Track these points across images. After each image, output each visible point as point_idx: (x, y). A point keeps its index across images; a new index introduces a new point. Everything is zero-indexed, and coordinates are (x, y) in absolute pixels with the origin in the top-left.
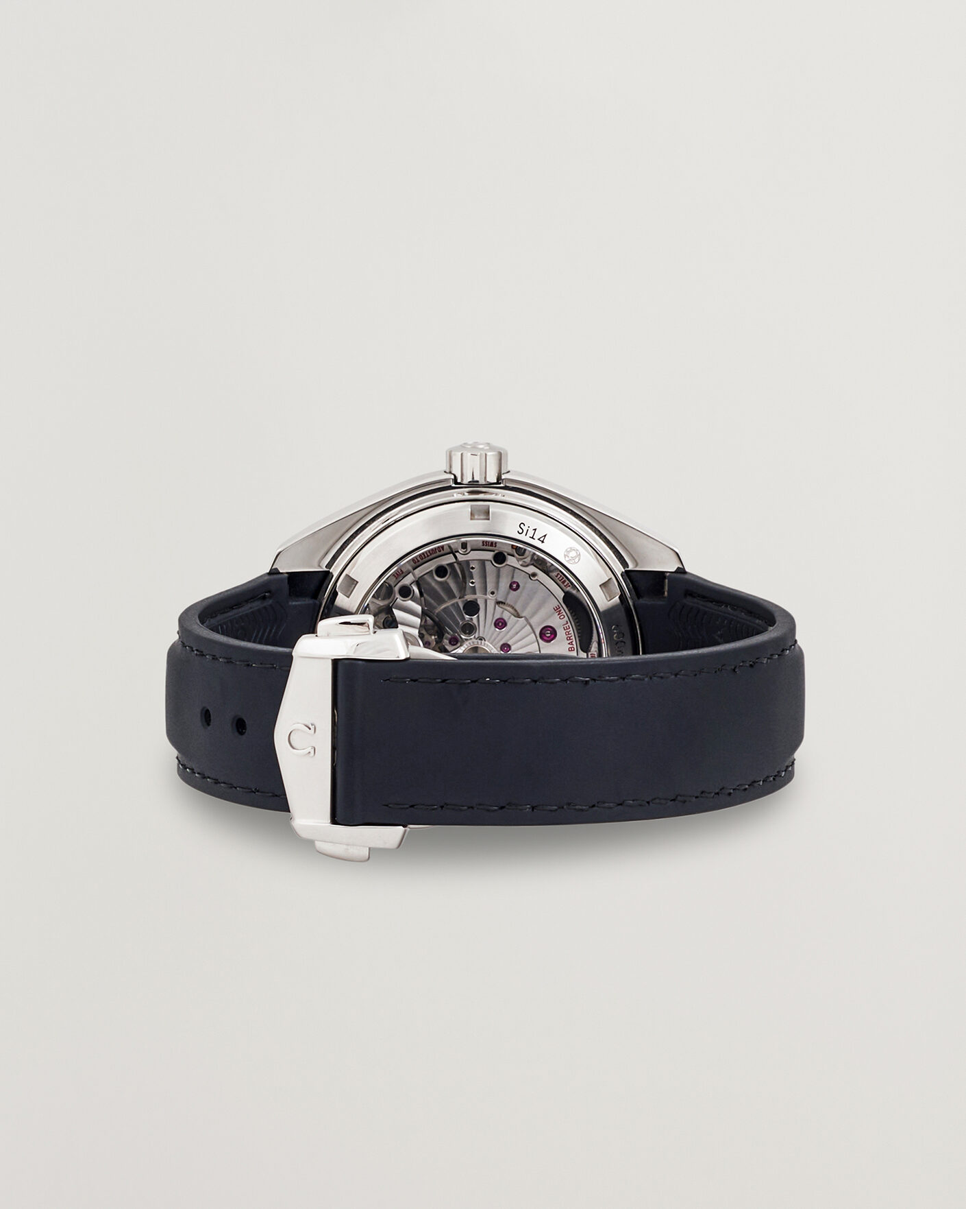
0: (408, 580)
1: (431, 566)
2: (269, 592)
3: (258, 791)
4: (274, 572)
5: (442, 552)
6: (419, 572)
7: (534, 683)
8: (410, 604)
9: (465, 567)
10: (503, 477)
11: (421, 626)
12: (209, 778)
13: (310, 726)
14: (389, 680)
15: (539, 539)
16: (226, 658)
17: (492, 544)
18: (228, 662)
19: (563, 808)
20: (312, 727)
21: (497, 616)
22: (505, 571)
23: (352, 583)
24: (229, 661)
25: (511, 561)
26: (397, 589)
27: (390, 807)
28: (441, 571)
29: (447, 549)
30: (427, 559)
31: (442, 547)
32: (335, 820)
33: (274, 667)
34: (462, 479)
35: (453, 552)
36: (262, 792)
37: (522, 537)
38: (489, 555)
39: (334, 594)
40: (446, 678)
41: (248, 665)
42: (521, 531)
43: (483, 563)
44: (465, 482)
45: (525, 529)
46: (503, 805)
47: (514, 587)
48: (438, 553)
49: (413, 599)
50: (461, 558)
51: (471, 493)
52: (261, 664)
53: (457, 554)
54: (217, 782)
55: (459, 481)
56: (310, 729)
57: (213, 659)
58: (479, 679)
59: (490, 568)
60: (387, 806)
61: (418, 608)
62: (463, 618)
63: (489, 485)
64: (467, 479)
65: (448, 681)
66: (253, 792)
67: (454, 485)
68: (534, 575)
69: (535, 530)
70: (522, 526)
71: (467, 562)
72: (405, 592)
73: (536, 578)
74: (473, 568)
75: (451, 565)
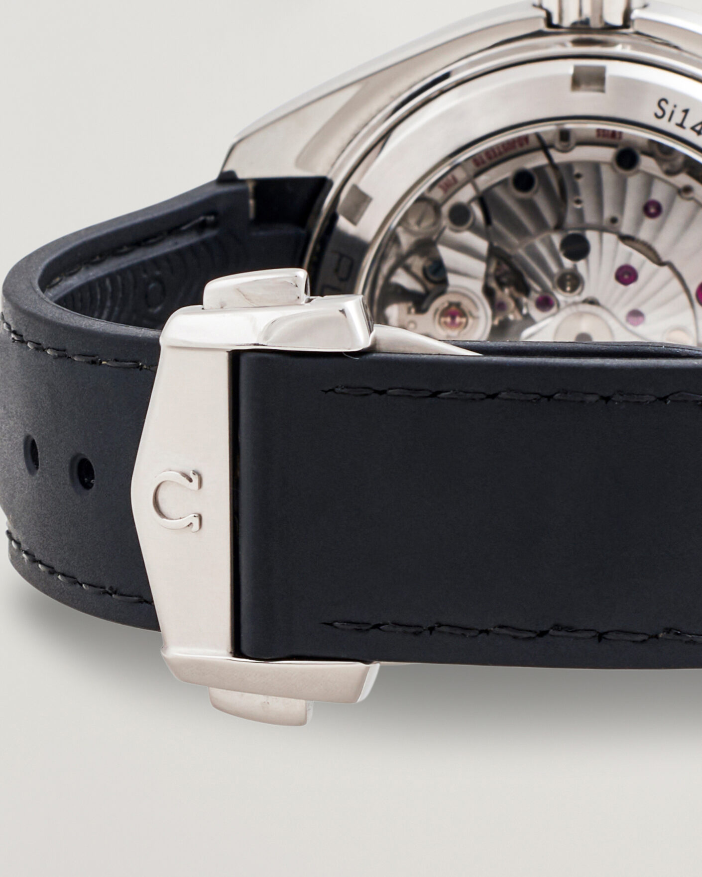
0: (466, 195)
1: (505, 171)
2: (214, 213)
3: (115, 593)
4: (227, 178)
5: (526, 147)
6: (485, 181)
7: (604, 402)
8: (467, 237)
9: (564, 173)
10: (636, 14)
11: (487, 275)
12: (41, 562)
13: (192, 476)
14: (333, 390)
15: (693, 128)
16: (58, 350)
17: (614, 134)
18: (59, 356)
19: (656, 637)
20: (195, 479)
21: (620, 262)
22: (634, 182)
23: (361, 200)
24: (62, 354)
25: (647, 164)
26: (445, 209)
27: (336, 627)
28: (523, 180)
29: (534, 142)
30: (500, 158)
31: (526, 138)
32: (237, 651)
33: (138, 367)
34: (561, 18)
35: (544, 147)
36: (122, 595)
37: (662, 124)
38: (606, 154)
39: (333, 217)
40: (440, 389)
41: (93, 362)
42: (660, 113)
43: (596, 166)
44: (567, 23)
45: (668, 109)
46: (545, 629)
47: (652, 209)
48: (519, 149)
49: (475, 229)
50: (559, 157)
51: (576, 43)
52: (116, 360)
53: (552, 152)
54: (52, 571)
55: (555, 21)
56: (191, 480)
57: (37, 349)
58: (499, 393)
59: (608, 176)
60: (331, 624)
61: (482, 245)
62: (560, 264)
63: (610, 29)
64: (571, 17)
65: (443, 395)
66: (107, 593)
67: (546, 29)
68: (688, 189)
69: (686, 111)
70: (663, 104)
71: (569, 166)
72: (460, 216)
73: (691, 195)
74: (578, 176)
75: (539, 170)
